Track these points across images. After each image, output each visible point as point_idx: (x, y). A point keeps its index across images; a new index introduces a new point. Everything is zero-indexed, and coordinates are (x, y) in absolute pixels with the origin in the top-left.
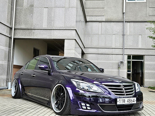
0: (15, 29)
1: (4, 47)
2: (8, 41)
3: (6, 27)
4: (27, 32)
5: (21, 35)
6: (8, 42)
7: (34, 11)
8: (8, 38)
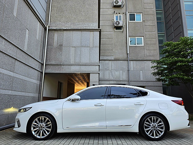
0: (45, 65)
1: (36, 81)
2: (40, 75)
3: (38, 63)
4: (57, 67)
5: (51, 70)
6: (40, 77)
7: (63, 50)
8: (40, 73)
